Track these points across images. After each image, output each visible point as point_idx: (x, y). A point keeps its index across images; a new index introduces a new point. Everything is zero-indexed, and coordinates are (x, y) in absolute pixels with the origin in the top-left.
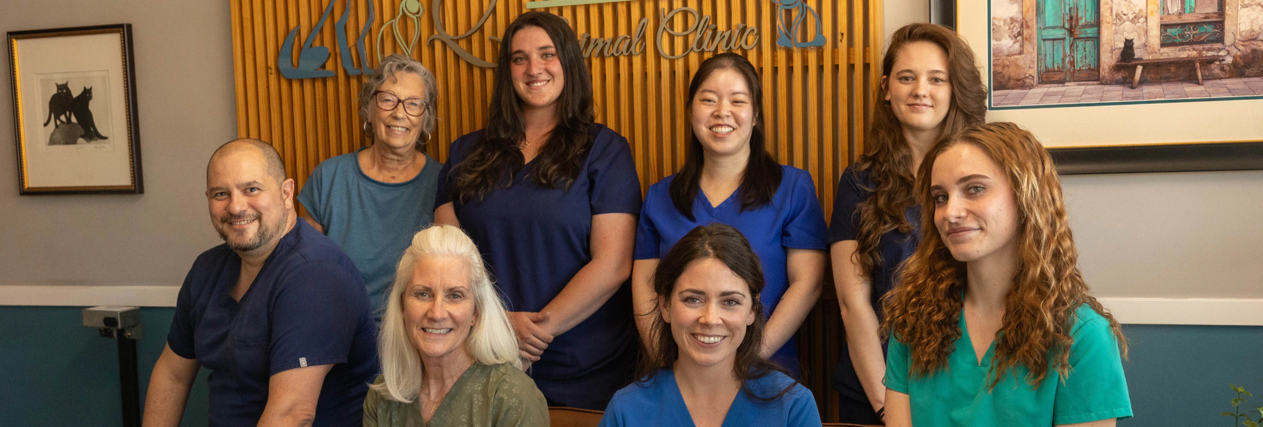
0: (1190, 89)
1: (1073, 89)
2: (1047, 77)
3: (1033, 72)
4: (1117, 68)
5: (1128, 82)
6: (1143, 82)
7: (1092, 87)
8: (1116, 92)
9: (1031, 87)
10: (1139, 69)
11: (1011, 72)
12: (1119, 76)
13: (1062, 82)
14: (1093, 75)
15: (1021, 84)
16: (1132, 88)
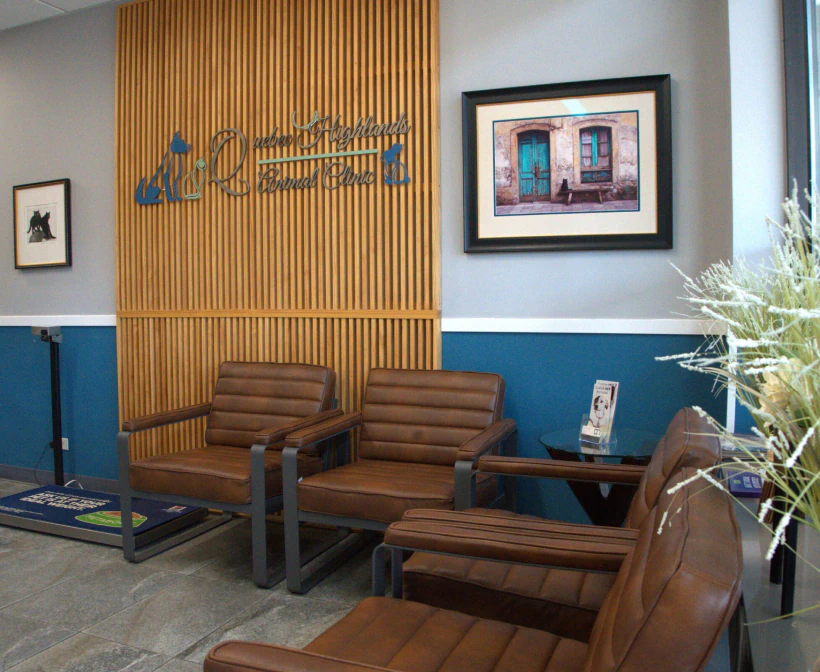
0: (597, 206)
1: (538, 205)
2: (524, 199)
3: (517, 196)
4: (559, 194)
5: (565, 202)
6: (573, 202)
7: (547, 204)
8: (559, 207)
9: (516, 204)
10: (570, 195)
11: (505, 196)
12: (560, 199)
13: (531, 202)
14: (547, 198)
15: (511, 202)
16: (567, 205)
